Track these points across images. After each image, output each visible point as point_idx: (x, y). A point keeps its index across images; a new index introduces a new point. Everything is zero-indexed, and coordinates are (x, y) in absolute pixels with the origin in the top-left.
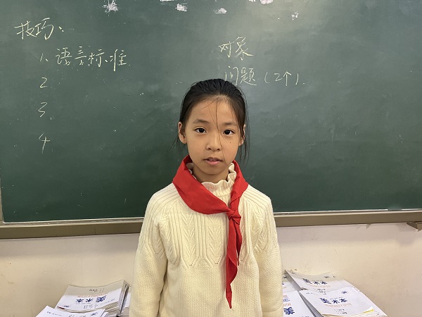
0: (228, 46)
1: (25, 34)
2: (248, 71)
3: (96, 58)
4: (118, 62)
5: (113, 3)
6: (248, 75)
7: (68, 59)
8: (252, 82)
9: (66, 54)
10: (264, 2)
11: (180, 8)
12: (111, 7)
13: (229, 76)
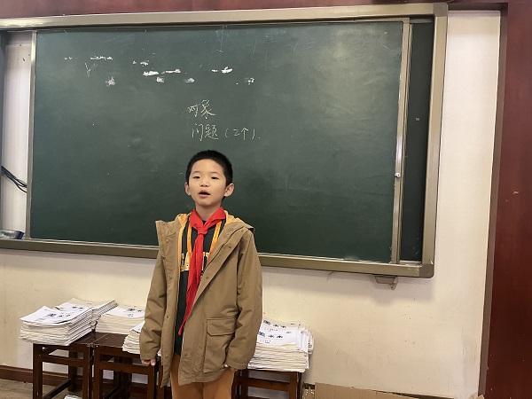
0: (196, 107)
2: (211, 127)
5: (113, 80)
8: (215, 136)
10: (224, 71)
11: (159, 80)
12: (111, 82)
13: (196, 132)
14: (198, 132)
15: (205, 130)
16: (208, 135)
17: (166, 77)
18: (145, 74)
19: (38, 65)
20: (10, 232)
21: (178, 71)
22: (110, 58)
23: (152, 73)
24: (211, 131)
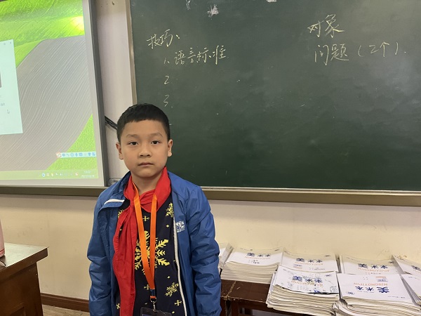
0: (318, 26)
1: (154, 44)
2: (339, 47)
3: (202, 56)
4: (219, 56)
5: (215, 8)
6: (339, 52)
7: (183, 59)
8: (344, 57)
9: (182, 56)
12: (214, 12)
13: (319, 55)
14: (322, 54)
15: (331, 51)
16: (335, 56)
24: (338, 52)
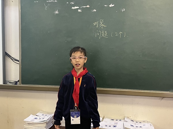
0: (97, 23)
2: (104, 32)
8: (106, 36)
10: (110, 6)
11: (79, 11)
12: (57, 12)
13: (97, 34)
14: (98, 34)
15: (101, 34)
16: (103, 35)
17: (83, 9)
18: (73, 8)
19: (22, 5)
20: (12, 82)
21: (88, 6)
22: (56, 1)
23: (76, 8)
24: (104, 34)
